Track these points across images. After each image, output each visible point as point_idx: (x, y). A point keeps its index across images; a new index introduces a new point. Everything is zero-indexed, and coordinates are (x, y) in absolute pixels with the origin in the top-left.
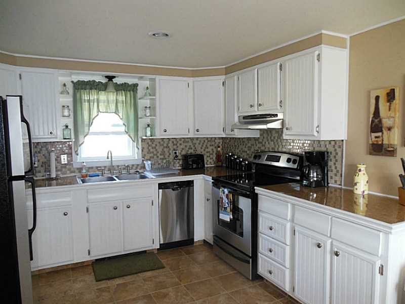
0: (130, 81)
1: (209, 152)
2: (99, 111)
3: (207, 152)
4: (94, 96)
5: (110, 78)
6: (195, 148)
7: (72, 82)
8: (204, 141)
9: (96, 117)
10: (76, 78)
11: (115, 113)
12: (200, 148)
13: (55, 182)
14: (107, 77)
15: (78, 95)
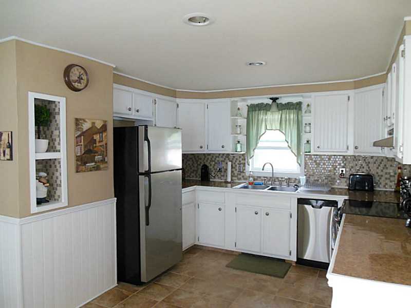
0: (294, 100)
1: (389, 173)
2: (266, 129)
3: (386, 174)
4: (262, 116)
5: (274, 100)
6: (369, 168)
7: (247, 105)
8: (382, 160)
9: (264, 134)
10: (250, 102)
11: (279, 130)
12: (375, 168)
13: (230, 185)
14: (271, 99)
15: (250, 116)
